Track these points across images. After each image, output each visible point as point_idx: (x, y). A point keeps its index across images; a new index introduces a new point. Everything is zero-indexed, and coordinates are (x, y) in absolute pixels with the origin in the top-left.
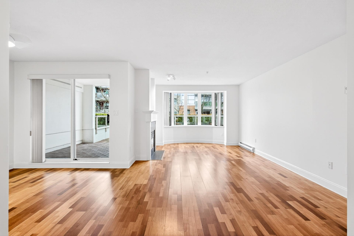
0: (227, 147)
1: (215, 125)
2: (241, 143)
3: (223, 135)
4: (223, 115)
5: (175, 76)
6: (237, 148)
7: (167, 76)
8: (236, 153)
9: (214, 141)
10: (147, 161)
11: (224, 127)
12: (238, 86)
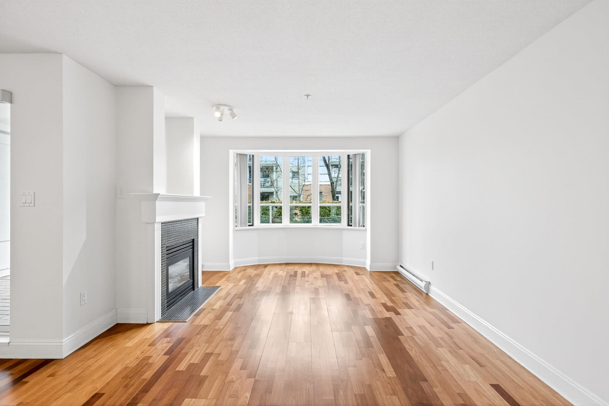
0: (371, 274)
1: (348, 225)
2: (401, 266)
3: (364, 247)
4: (364, 203)
5: (235, 111)
6: (392, 277)
7: (215, 108)
8: (386, 295)
9: (346, 260)
10: (148, 324)
11: (366, 229)
12: (396, 139)
